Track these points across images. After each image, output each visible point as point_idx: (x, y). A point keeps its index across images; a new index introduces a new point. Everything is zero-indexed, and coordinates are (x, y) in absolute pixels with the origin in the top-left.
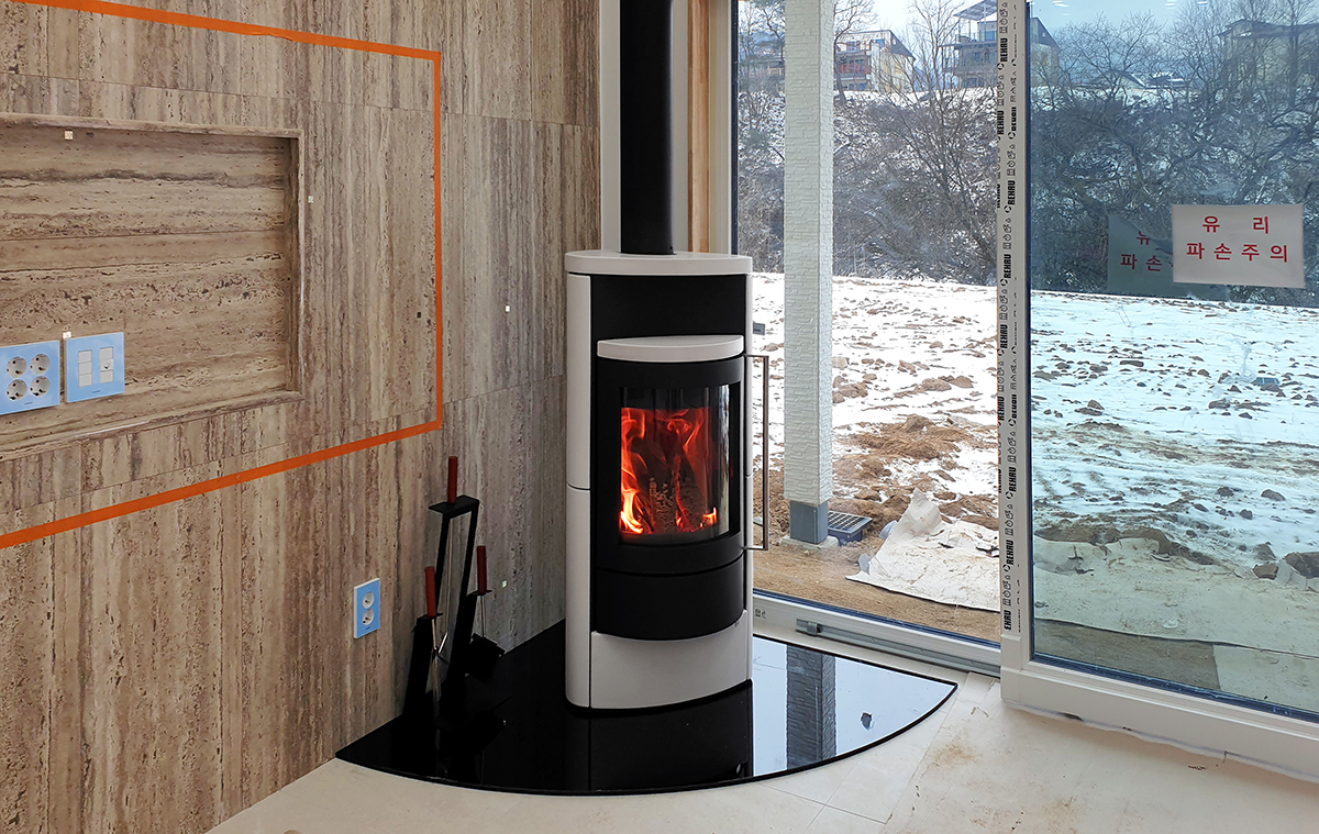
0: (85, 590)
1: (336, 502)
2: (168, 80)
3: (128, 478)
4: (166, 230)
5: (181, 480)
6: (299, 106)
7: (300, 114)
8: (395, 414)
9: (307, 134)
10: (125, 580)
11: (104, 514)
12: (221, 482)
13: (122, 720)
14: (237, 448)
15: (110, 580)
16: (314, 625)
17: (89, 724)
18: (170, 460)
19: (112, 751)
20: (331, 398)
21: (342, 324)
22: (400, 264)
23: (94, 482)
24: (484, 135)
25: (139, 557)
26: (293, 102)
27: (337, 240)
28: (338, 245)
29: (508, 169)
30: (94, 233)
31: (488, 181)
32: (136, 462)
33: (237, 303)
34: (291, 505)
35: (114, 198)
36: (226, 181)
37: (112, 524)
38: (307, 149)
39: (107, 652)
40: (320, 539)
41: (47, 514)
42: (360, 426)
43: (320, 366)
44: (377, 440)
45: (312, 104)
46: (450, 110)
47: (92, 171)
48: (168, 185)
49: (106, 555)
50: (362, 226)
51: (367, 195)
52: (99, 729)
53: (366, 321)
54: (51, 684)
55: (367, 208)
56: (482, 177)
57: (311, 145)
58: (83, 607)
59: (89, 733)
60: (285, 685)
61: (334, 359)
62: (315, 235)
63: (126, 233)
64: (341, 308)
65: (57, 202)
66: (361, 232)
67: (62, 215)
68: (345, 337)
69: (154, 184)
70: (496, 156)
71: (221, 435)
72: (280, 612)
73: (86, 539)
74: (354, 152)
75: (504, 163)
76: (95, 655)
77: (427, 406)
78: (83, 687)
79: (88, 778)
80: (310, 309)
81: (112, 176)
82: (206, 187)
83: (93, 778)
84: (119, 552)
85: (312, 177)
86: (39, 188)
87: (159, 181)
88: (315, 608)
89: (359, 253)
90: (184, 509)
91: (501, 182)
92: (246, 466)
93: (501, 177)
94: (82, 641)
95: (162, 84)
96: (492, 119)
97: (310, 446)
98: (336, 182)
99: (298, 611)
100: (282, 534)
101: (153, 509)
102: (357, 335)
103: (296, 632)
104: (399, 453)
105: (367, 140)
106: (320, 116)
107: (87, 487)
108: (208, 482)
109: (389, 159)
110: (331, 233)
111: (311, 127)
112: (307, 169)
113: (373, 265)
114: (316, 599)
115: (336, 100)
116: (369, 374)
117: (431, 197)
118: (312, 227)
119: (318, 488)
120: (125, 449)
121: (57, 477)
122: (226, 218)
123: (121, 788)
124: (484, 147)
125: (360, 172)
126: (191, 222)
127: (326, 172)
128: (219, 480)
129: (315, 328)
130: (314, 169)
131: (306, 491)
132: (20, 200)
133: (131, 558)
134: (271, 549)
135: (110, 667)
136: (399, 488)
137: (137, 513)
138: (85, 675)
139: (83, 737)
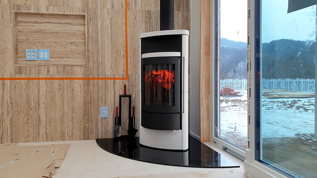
0: (39, 90)
1: (96, 89)
2: (55, 5)
3: (47, 74)
4: (58, 33)
5: (58, 76)
6: (86, 9)
7: (86, 10)
8: (113, 74)
9: (88, 14)
10: (46, 91)
11: (42, 79)
12: (67, 79)
13: (46, 114)
14: (71, 73)
15: (44, 90)
16: (90, 112)
17: (40, 113)
18: (55, 72)
19: (44, 119)
20: (95, 68)
21: (97, 53)
22: (115, 42)
23: (40, 73)
24: (142, 14)
25: (49, 88)
26: (84, 8)
27: (96, 36)
28: (96, 37)
29: (151, 22)
30: (44, 32)
31: (144, 25)
32: (48, 71)
33: (74, 47)
34: (84, 87)
35: (48, 27)
36: (71, 24)
37: (44, 81)
38: (88, 17)
39: (43, 102)
40: (92, 95)
41: (32, 76)
42: (103, 75)
43: (91, 61)
44: (108, 79)
45: (89, 9)
46: (130, 9)
47: (43, 22)
48: (59, 25)
49: (43, 86)
50: (103, 33)
51: (105, 27)
52: (42, 114)
53: (104, 53)
54: (33, 104)
55: (105, 29)
56: (142, 24)
57: (89, 16)
58: (38, 93)
59: (40, 114)
60: (83, 121)
61: (95, 60)
62: (90, 34)
63: (50, 33)
64: (97, 50)
65: (37, 27)
66: (103, 35)
67: (38, 29)
68: (98, 56)
69: (56, 24)
70: (147, 19)
71: (67, 70)
72: (81, 106)
73: (39, 82)
74: (101, 18)
75: (150, 21)
76: (41, 102)
77: (123, 74)
78: (39, 106)
79: (40, 122)
80: (89, 49)
81: (47, 23)
82: (67, 25)
83: (41, 122)
84: (45, 86)
85: (89, 23)
86: (34, 24)
87: (57, 24)
88: (91, 108)
89: (102, 39)
90: (59, 82)
91: (148, 25)
92: (73, 77)
93: (148, 24)
94: (38, 99)
95: (53, 5)
96: (145, 11)
97: (89, 76)
98: (96, 24)
99: (86, 108)
100: (82, 92)
101: (52, 80)
102: (102, 56)
103: (85, 111)
104: (114, 83)
105: (104, 16)
106: (91, 11)
107: (39, 73)
108: (64, 78)
109: (111, 19)
110: (94, 34)
111: (89, 13)
112: (88, 22)
113: (106, 42)
114: (91, 107)
115: (95, 7)
116: (105, 64)
117: (124, 28)
118: (89, 33)
119: (91, 85)
120: (46, 69)
121: (33, 71)
122: (71, 31)
123: (46, 126)
124: (142, 17)
125: (102, 22)
126: (64, 31)
127: (93, 22)
128: (66, 78)
129: (90, 53)
130: (89, 21)
131: (88, 85)
132: (30, 26)
133: (48, 87)
134: (79, 94)
135: (44, 105)
136: (114, 90)
137: (49, 80)
138: (39, 105)
139: (39, 115)
